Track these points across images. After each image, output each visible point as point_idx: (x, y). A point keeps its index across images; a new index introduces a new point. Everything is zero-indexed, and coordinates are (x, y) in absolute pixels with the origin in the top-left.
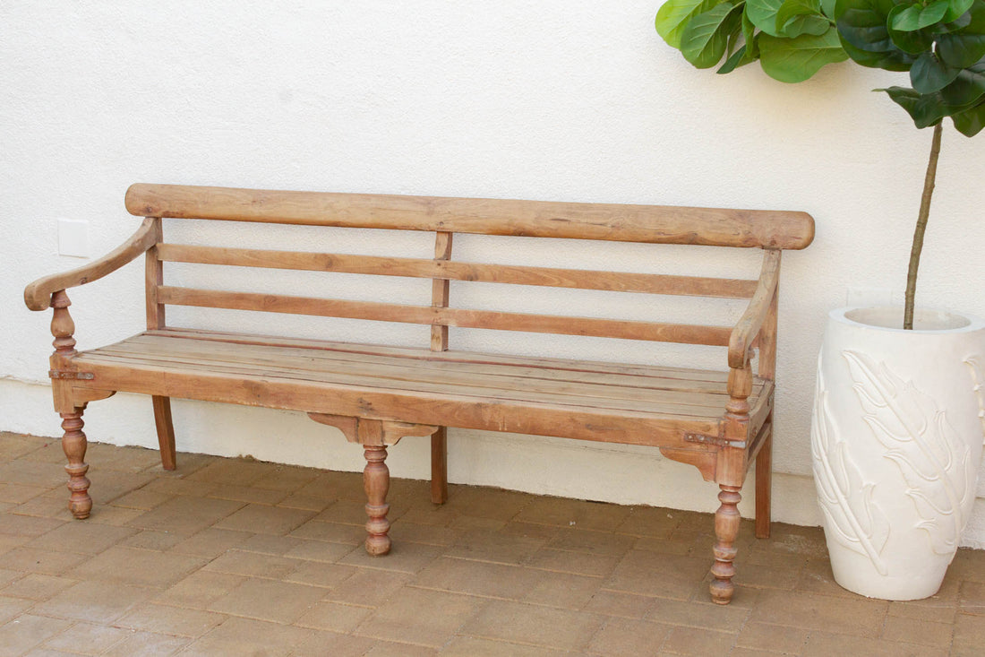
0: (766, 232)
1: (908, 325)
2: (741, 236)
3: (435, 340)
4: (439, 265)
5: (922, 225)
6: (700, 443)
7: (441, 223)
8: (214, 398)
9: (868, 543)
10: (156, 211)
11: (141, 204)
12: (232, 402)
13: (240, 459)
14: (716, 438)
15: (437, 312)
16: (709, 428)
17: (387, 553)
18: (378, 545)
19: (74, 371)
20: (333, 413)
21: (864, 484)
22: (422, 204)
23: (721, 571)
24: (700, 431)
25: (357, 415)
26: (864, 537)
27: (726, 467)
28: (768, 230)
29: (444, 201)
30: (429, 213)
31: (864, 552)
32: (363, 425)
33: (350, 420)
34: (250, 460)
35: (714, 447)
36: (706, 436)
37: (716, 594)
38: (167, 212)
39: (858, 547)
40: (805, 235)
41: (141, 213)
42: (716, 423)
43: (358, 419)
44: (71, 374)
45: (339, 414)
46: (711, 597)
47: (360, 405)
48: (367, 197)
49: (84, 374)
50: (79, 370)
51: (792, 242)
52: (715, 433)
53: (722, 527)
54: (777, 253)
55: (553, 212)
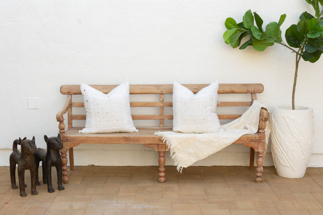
0: (252, 89)
1: (293, 108)
2: (246, 90)
3: (161, 124)
4: (161, 103)
5: (295, 85)
6: (254, 141)
7: (162, 91)
8: (113, 143)
9: (291, 164)
10: (71, 93)
11: (67, 91)
12: (119, 143)
13: (89, 166)
14: (258, 140)
15: (161, 116)
16: (256, 138)
17: (164, 182)
18: (162, 179)
19: (67, 139)
20: (151, 143)
21: (291, 149)
22: (155, 86)
23: (259, 174)
24: (254, 138)
25: (158, 143)
26: (290, 162)
27: (260, 147)
28: (253, 88)
29: (162, 85)
30: (158, 89)
31: (290, 166)
32: (160, 146)
33: (156, 145)
34: (93, 166)
35: (257, 142)
36: (255, 140)
37: (258, 180)
38: (75, 93)
39: (288, 165)
40: (262, 89)
41: (66, 94)
42: (258, 136)
43: (158, 144)
44: (66, 140)
45: (152, 143)
46: (256, 182)
47: (159, 140)
48: (138, 85)
49: (70, 139)
50: (69, 138)
51: (259, 91)
52: (258, 138)
53: (260, 163)
54: (255, 94)
55: (194, 87)
